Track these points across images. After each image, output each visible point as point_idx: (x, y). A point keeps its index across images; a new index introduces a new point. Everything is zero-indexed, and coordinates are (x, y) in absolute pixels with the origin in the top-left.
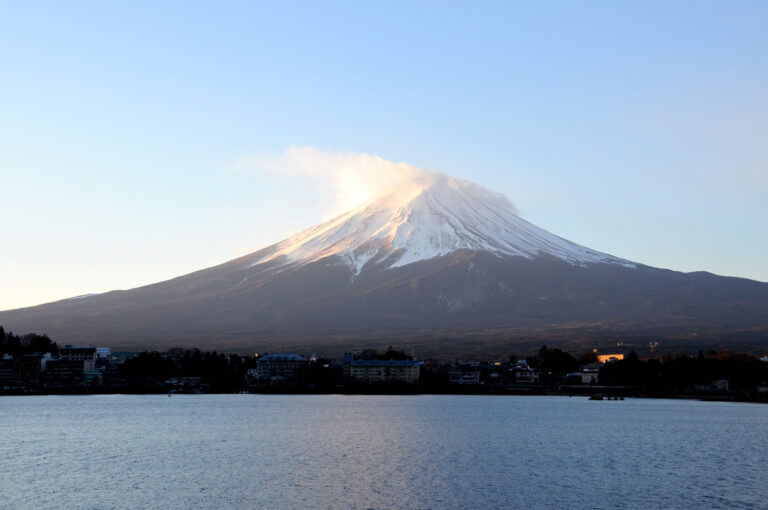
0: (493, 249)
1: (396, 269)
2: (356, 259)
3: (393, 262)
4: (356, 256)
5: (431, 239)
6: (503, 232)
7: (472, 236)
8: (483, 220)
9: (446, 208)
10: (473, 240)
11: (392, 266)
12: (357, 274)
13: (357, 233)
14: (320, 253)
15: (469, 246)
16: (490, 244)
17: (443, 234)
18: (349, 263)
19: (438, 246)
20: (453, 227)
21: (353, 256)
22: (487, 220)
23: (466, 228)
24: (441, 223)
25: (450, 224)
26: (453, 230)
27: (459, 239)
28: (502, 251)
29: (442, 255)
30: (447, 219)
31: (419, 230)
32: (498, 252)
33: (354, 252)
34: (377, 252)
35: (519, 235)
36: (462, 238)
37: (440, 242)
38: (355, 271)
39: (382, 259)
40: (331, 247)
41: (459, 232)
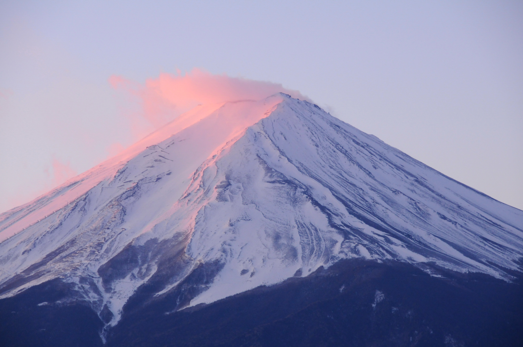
0: (420, 258)
1: (203, 309)
2: (108, 290)
3: (194, 292)
4: (107, 282)
5: (277, 237)
6: (435, 219)
7: (368, 230)
8: (390, 193)
9: (303, 169)
10: (372, 240)
11: (194, 303)
12: (114, 323)
13: (104, 227)
14: (18, 280)
15: (365, 253)
16: (410, 247)
17: (301, 226)
18: (92, 297)
19: (293, 254)
20: (323, 209)
21: (99, 283)
22: (396, 192)
23: (352, 212)
24: (295, 201)
25: (315, 203)
26: (324, 218)
27: (340, 239)
28: (440, 263)
29: (305, 274)
30: (308, 192)
31: (247, 219)
32: (431, 265)
33: (102, 271)
34: (154, 270)
35: (472, 226)
36: (346, 235)
37: (297, 244)
38: (109, 315)
39: (169, 288)
40: (43, 263)
41: (337, 221)
